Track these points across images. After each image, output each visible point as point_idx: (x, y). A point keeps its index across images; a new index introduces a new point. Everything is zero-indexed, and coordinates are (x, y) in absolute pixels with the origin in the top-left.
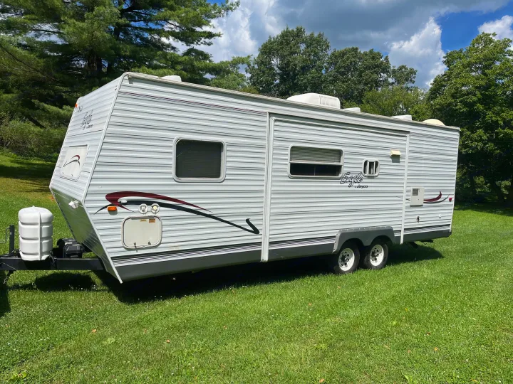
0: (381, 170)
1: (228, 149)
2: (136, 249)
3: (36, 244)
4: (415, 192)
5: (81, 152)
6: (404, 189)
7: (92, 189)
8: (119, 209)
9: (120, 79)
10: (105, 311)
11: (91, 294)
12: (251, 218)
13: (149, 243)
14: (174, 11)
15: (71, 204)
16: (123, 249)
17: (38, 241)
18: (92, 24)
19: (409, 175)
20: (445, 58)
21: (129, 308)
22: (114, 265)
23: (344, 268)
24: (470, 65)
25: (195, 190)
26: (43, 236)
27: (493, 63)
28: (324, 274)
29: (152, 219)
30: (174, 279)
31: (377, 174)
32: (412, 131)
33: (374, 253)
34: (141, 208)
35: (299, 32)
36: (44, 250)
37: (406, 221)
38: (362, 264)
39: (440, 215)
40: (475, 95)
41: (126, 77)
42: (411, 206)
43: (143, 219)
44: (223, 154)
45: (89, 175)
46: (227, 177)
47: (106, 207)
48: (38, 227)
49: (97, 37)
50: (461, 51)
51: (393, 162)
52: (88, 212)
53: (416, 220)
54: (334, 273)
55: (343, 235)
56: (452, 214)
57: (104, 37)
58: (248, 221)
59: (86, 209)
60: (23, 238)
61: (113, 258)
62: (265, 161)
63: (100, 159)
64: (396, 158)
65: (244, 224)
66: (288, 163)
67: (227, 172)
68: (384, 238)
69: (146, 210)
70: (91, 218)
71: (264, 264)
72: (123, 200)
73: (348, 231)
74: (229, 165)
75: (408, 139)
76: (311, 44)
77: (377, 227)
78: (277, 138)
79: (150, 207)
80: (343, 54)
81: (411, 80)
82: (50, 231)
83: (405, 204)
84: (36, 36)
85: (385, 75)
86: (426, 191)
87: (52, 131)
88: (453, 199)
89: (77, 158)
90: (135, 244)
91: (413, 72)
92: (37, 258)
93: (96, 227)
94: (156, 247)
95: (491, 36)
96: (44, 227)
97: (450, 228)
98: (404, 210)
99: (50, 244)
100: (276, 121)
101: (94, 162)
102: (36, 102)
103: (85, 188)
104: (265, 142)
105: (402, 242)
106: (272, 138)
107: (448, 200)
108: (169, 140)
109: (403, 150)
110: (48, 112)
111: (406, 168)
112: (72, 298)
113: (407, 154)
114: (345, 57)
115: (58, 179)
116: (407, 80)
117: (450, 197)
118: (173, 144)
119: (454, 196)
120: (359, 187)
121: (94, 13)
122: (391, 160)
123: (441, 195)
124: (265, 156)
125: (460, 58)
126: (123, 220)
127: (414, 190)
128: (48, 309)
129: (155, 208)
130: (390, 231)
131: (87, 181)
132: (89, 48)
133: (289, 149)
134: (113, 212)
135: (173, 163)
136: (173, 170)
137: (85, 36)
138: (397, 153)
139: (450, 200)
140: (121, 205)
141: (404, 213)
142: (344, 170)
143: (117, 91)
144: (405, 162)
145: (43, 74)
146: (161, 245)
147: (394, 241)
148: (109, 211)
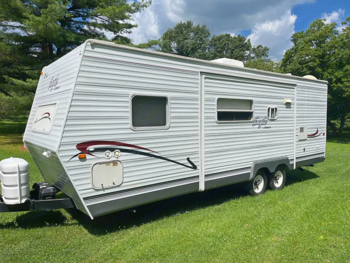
0: (279, 114)
1: (172, 102)
2: (104, 189)
3: (17, 189)
4: (302, 130)
5: (51, 110)
6: (295, 128)
7: (64, 140)
8: (88, 156)
9: (83, 45)
10: (80, 245)
11: (65, 228)
12: (190, 157)
13: (114, 183)
14: (105, 8)
15: (45, 154)
16: (93, 190)
17: (18, 188)
18: (47, 18)
19: (297, 117)
20: (292, 37)
21: (99, 239)
22: (86, 205)
23: (257, 191)
24: (310, 41)
25: (147, 137)
26: (22, 182)
27: (326, 39)
28: (243, 196)
29: (115, 163)
30: (135, 211)
31: (275, 118)
32: (298, 84)
33: (276, 177)
34: (106, 154)
35: (189, 25)
36: (23, 194)
37: (297, 152)
38: (269, 187)
39: (318, 146)
40: (315, 62)
41: (89, 44)
42: (299, 140)
43: (108, 163)
44: (167, 106)
45: (61, 129)
46: (171, 125)
47: (76, 155)
48: (17, 175)
49: (49, 28)
50: (302, 32)
51: (287, 108)
52: (62, 160)
53: (303, 151)
54: (250, 195)
55: (256, 165)
56: (325, 145)
57: (55, 27)
58: (188, 159)
59: (59, 158)
60: (5, 185)
61: (85, 199)
62: (199, 111)
63: (71, 114)
64: (288, 105)
65: (186, 162)
66: (216, 111)
67: (172, 121)
68: (283, 165)
69: (110, 156)
70: (65, 165)
71: (202, 192)
72: (91, 148)
73: (259, 162)
74: (173, 115)
75: (295, 90)
76: (197, 33)
77: (279, 158)
78: (207, 93)
79: (113, 153)
80: (220, 39)
81: (266, 55)
82: (28, 178)
83: (295, 139)
84: (4, 30)
85: (248, 52)
86: (309, 129)
87: (18, 98)
88: (325, 134)
89: (47, 115)
90: (102, 185)
91: (266, 49)
92: (18, 202)
93: (69, 173)
94: (118, 186)
95: (323, 21)
96: (22, 175)
97: (324, 155)
98: (295, 143)
99: (28, 188)
100: (206, 78)
101: (65, 117)
102: (6, 77)
103: (59, 140)
104: (198, 96)
105: (295, 168)
106: (203, 92)
107: (322, 134)
108: (126, 96)
109: (293, 99)
110: (15, 85)
111: (295, 112)
112: (49, 233)
113: (296, 102)
114: (221, 40)
115: (31, 133)
116: (263, 55)
117: (323, 132)
118: (129, 100)
119: (326, 131)
120: (265, 128)
121: (48, 9)
122: (285, 106)
123: (317, 131)
124: (199, 106)
125: (302, 37)
126: (92, 166)
127: (301, 128)
128: (30, 246)
129: (117, 153)
130: (287, 160)
131: (60, 134)
132: (44, 36)
133: (216, 100)
134: (83, 159)
135: (129, 115)
136: (130, 121)
137: (41, 27)
138: (289, 101)
139: (324, 134)
140: (89, 153)
141: (295, 146)
142: (255, 115)
143: (81, 56)
144: (294, 107)
145: (10, 57)
146: (123, 184)
147: (290, 168)
148: (80, 158)
